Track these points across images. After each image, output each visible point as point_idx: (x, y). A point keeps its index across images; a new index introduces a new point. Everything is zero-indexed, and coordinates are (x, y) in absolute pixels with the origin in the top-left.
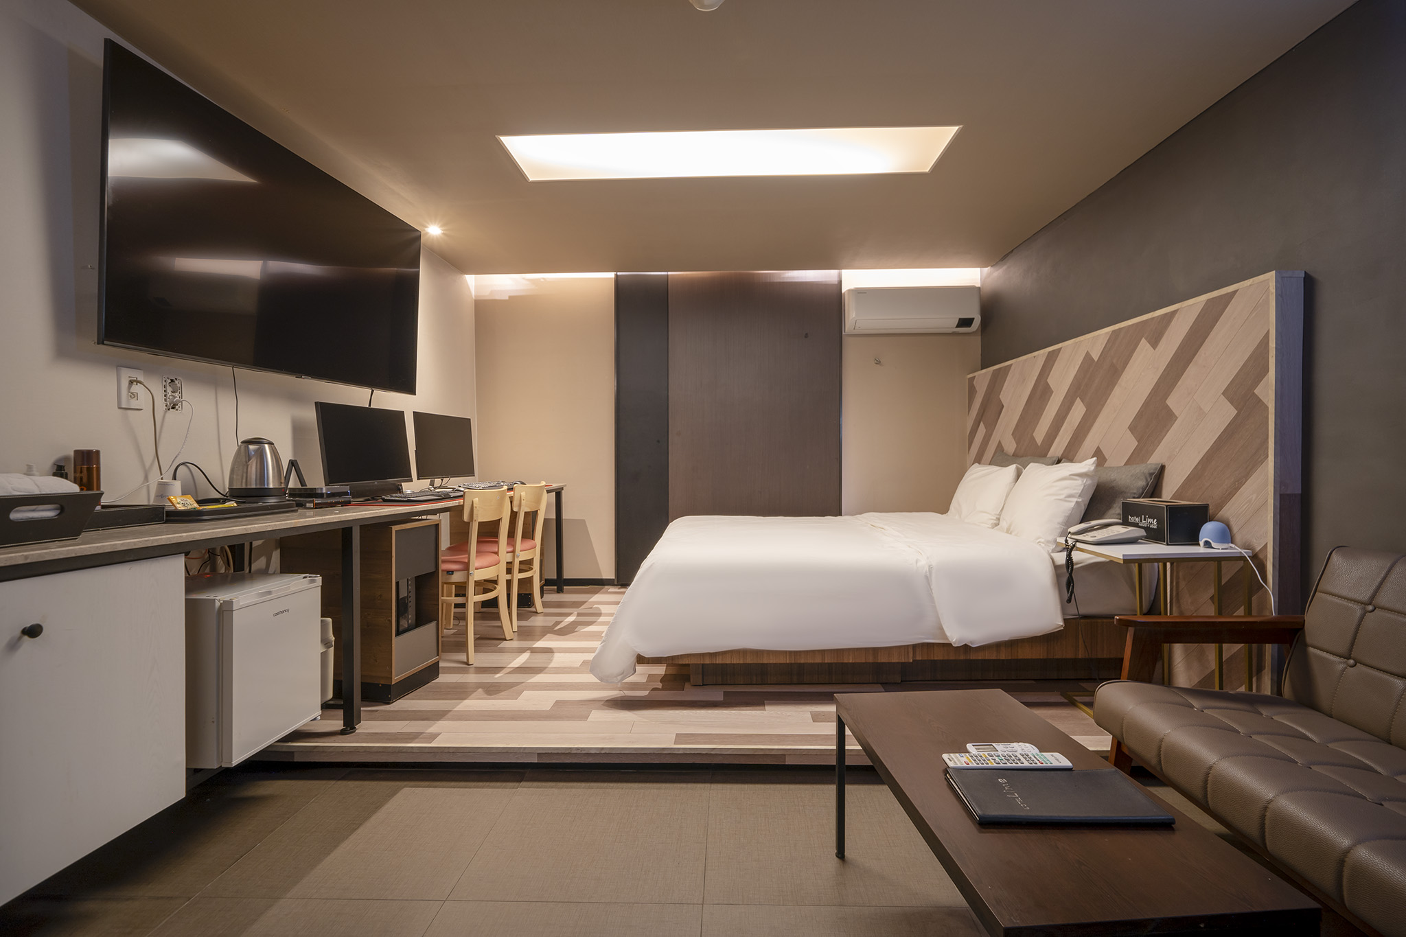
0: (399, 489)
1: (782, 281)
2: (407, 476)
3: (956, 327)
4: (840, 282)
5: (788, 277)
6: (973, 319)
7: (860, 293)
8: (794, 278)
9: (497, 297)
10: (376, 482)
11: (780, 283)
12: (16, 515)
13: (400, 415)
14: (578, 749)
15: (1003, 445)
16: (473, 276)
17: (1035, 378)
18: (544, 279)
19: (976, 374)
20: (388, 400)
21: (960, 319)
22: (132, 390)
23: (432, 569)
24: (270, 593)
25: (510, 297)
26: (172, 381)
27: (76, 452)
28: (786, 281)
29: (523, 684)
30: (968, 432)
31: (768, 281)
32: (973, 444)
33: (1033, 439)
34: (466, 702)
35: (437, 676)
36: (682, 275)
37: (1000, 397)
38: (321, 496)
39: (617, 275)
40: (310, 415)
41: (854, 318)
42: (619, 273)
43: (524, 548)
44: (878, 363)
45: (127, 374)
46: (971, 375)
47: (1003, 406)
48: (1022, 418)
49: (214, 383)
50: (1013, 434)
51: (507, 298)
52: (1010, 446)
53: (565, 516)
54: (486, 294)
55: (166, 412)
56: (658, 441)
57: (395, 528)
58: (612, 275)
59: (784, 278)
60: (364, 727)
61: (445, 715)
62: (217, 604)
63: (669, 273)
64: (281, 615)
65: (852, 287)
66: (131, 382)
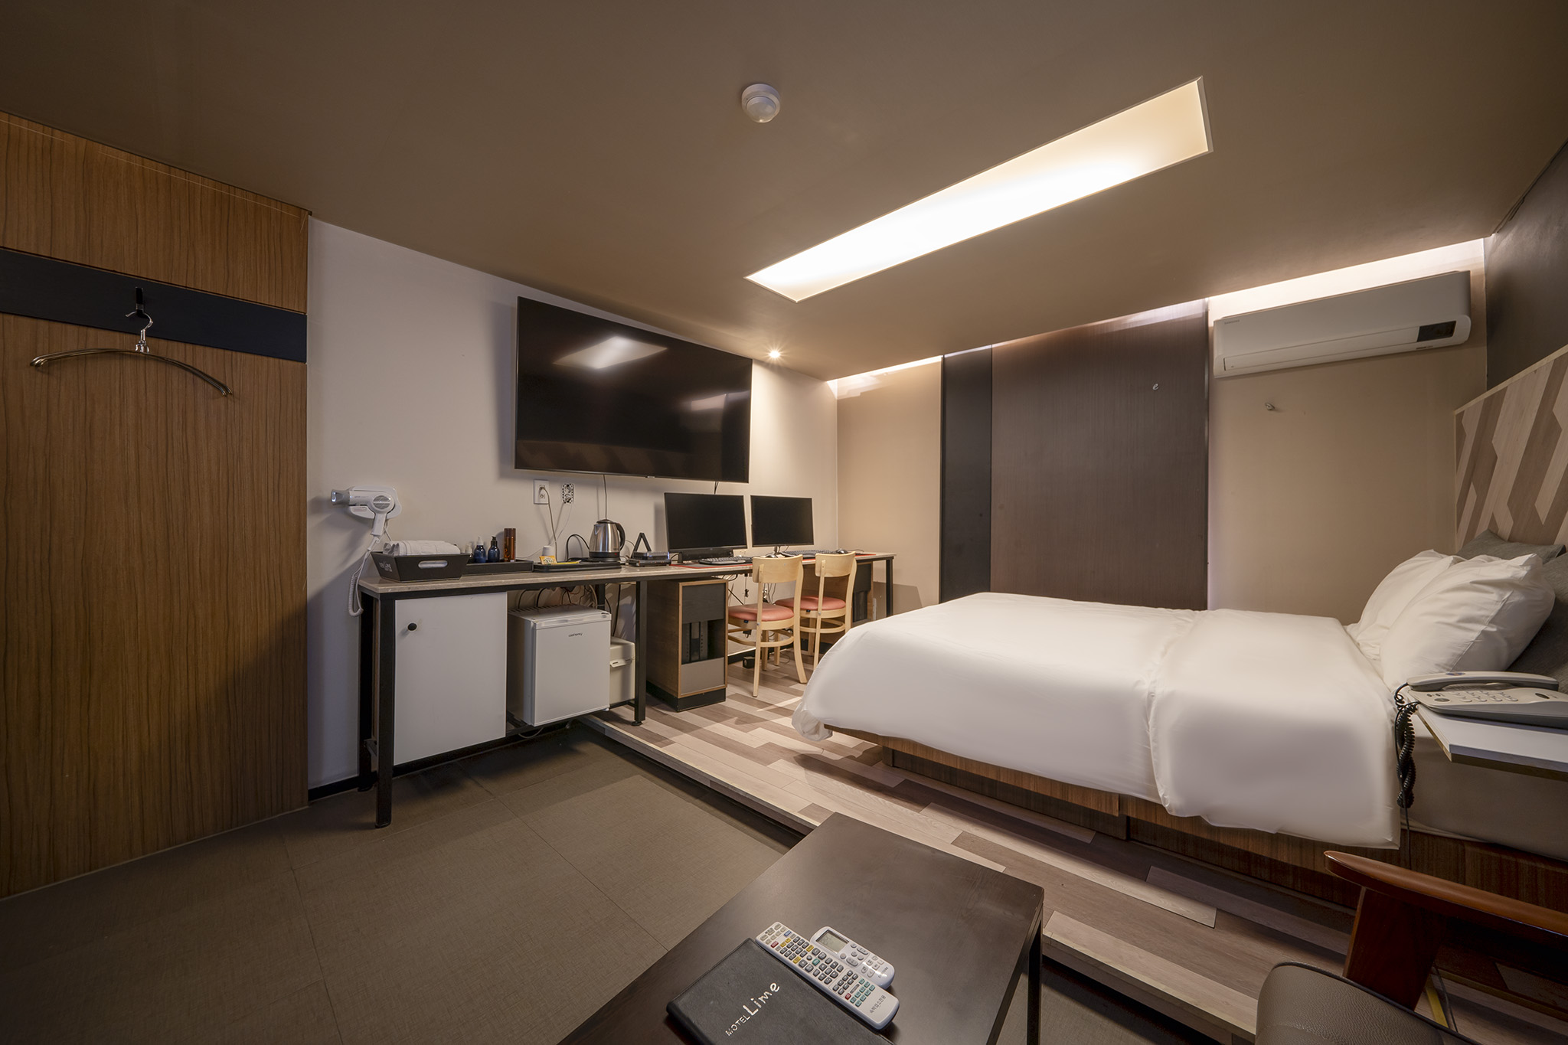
0: (729, 554)
1: (1122, 328)
2: (742, 543)
3: (1418, 341)
4: (1206, 314)
5: (1130, 323)
6: (1453, 324)
7: (1228, 322)
8: (1140, 321)
9: (853, 395)
10: (711, 549)
11: (1120, 331)
12: (422, 565)
13: (739, 500)
14: (732, 787)
15: (1497, 521)
16: (836, 381)
17: (1537, 408)
18: (886, 373)
19: (1464, 408)
20: (728, 488)
21: (1421, 327)
22: (541, 493)
23: (722, 618)
24: (567, 621)
25: (862, 394)
26: (568, 486)
27: (505, 529)
28: (1128, 327)
29: (765, 722)
30: (1457, 500)
31: (1105, 332)
32: (1463, 518)
33: (1534, 513)
34: (718, 725)
35: (724, 699)
36: (1007, 345)
37: (1493, 442)
38: (646, 558)
39: (944, 359)
40: (662, 501)
41: (1225, 355)
42: (946, 356)
43: (824, 608)
44: (1273, 408)
45: (539, 484)
46: (1458, 411)
47: (1496, 458)
48: (1520, 476)
49: (596, 485)
50: (1508, 504)
51: (859, 395)
52: (1506, 526)
53: (896, 581)
54: (845, 394)
55: (563, 505)
56: (981, 515)
57: (681, 585)
58: (938, 359)
59: (1126, 324)
60: (650, 724)
61: (693, 730)
62: (532, 624)
63: (994, 346)
64: (575, 636)
65: (1220, 318)
66: (541, 488)
